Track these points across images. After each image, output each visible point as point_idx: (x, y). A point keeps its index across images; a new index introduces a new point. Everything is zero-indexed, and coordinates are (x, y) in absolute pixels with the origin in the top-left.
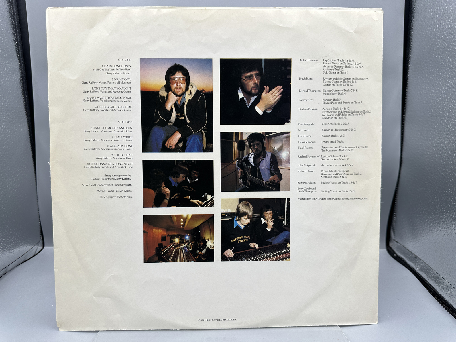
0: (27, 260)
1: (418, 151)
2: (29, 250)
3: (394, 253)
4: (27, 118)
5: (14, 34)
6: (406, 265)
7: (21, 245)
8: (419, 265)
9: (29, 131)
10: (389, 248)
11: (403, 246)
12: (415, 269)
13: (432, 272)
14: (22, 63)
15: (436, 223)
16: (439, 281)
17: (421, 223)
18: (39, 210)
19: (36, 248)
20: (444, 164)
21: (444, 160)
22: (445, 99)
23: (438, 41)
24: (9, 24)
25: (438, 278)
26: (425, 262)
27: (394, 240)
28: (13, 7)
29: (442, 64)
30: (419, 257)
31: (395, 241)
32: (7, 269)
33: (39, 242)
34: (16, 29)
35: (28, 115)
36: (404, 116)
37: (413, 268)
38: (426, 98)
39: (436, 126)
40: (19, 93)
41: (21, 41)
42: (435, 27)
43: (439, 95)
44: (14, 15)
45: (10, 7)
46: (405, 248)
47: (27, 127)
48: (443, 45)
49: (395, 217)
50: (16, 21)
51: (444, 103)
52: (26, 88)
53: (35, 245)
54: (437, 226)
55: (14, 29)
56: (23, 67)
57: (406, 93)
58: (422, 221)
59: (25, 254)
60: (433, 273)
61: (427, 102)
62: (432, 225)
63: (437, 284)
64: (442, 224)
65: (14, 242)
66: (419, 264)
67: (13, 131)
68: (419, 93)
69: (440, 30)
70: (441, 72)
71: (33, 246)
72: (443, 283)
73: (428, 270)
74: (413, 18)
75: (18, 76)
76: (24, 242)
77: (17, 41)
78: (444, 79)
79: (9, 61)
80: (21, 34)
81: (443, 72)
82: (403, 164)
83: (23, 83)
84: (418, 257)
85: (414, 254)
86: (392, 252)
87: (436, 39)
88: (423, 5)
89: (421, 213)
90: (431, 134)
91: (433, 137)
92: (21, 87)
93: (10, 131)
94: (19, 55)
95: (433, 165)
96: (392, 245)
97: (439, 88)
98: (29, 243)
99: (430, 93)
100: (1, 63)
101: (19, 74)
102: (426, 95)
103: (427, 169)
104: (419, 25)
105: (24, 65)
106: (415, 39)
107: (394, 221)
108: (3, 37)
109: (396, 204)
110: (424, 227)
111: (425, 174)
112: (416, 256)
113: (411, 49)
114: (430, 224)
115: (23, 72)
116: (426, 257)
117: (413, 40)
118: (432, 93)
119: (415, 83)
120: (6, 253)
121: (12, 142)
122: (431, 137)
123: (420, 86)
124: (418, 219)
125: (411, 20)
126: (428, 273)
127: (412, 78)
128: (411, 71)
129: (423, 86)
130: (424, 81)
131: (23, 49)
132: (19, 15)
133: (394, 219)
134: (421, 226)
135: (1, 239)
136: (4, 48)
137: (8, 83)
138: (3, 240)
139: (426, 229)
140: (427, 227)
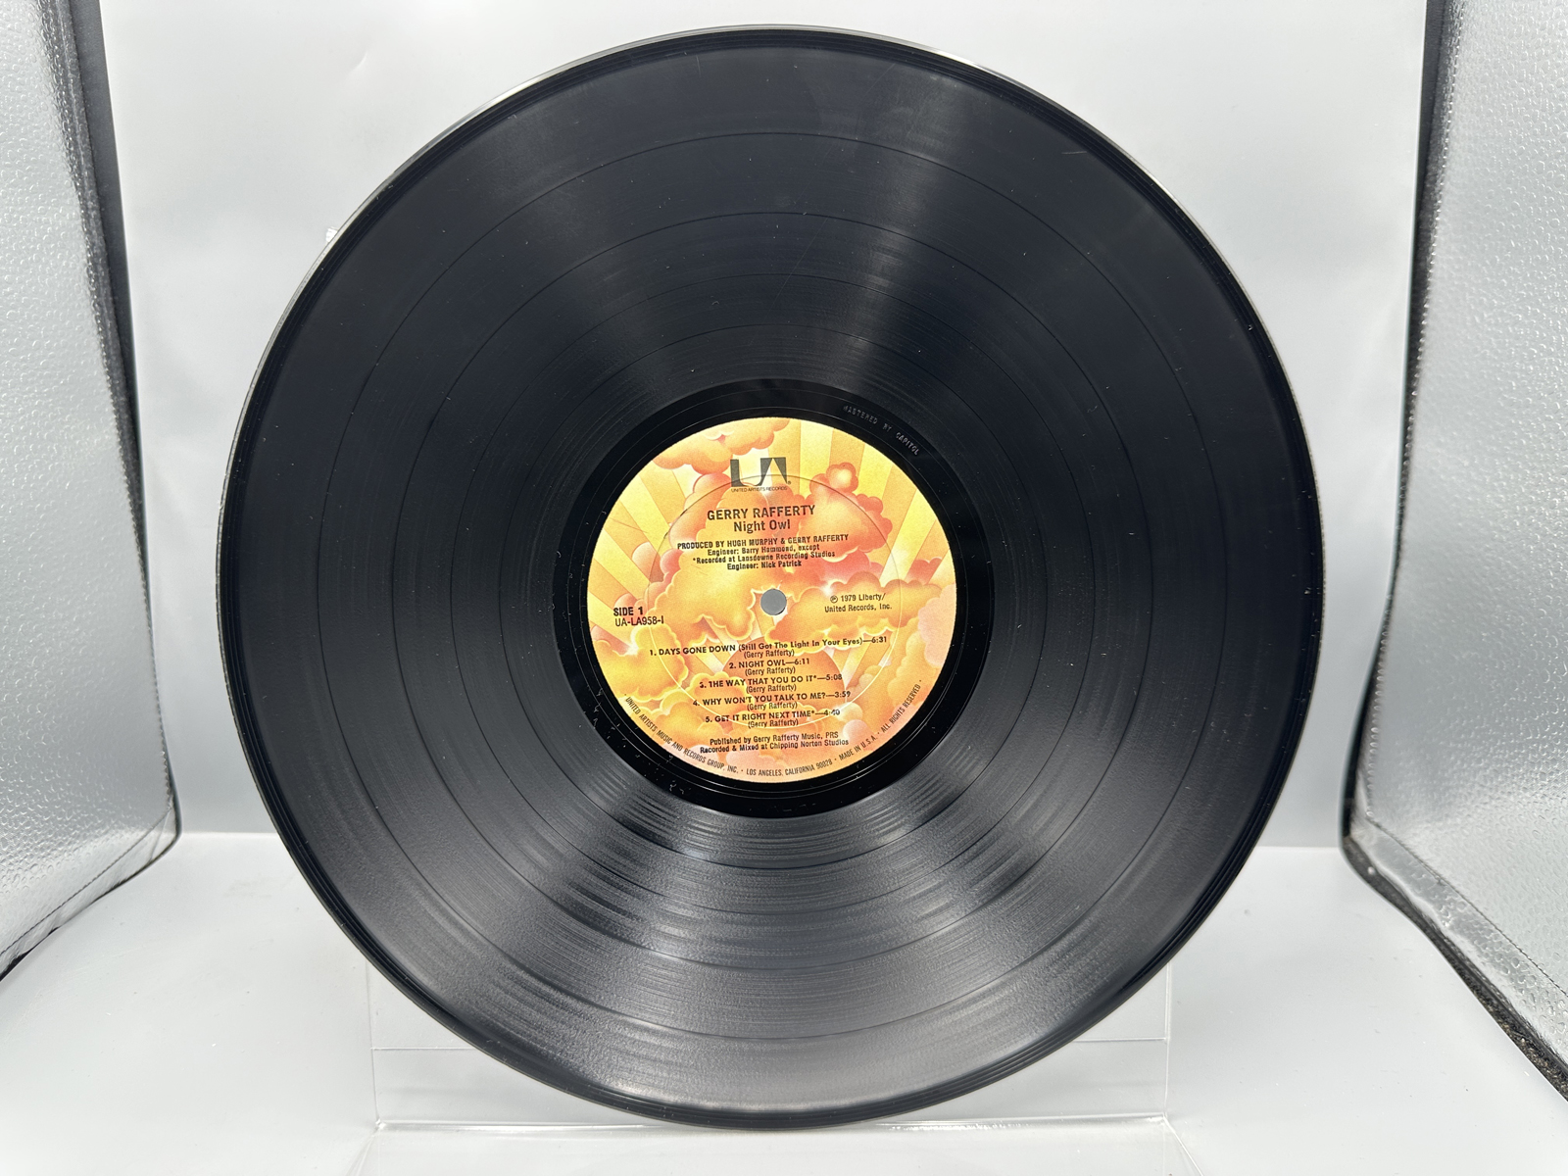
0: (124, 882)
1: (1460, 524)
2: (129, 847)
3: (1369, 863)
5: (61, 108)
6: (1406, 909)
7: (103, 831)
8: (1452, 910)
9: (120, 443)
10: (1350, 845)
11: (1399, 842)
12: (1436, 925)
13: (1496, 937)
14: (93, 209)
15: (1513, 775)
16: (1518, 970)
17: (1464, 770)
18: (160, 712)
19: (153, 841)
20: (1550, 577)
21: (1548, 564)
22: (1559, 348)
23: (1542, 142)
24: (42, 75)
25: (1517, 961)
26: (1473, 902)
27: (1369, 819)
28: (56, 15)
29: (1554, 225)
30: (1454, 883)
31: (1373, 823)
32: (58, 916)
33: (164, 817)
34: (67, 91)
35: (118, 388)
36: (1415, 397)
37: (1432, 921)
38: (1493, 340)
39: (1524, 442)
40: (86, 314)
41: (86, 130)
42: (1531, 92)
43: (1538, 333)
44: (59, 40)
45: (47, 15)
46: (1407, 849)
47: (115, 431)
48: (1557, 156)
49: (1373, 741)
50: (68, 62)
51: (1557, 364)
52: (106, 295)
53: (150, 830)
54: (1519, 786)
55: (61, 91)
56: (96, 223)
57: (1425, 314)
58: (1465, 766)
59: (116, 861)
60: (1501, 943)
61: (1496, 353)
62: (1501, 783)
63: (1512, 980)
64: (1534, 781)
65: (78, 826)
66: (1452, 907)
67: (66, 447)
68: (1468, 318)
69: (1550, 105)
70: (1550, 250)
71: (142, 833)
72: (1532, 980)
73: (1481, 929)
74: (1455, 50)
75: (80, 256)
76: (113, 822)
77: (74, 134)
78: (1559, 276)
79: (48, 205)
80: (85, 105)
81: (1558, 252)
82: (1404, 563)
83: (96, 279)
84: (1448, 883)
85: (1435, 872)
86: (1361, 860)
87: (1535, 134)
88: (1492, 10)
89: (1463, 736)
90: (1505, 466)
91: (1512, 478)
92: (92, 292)
93: (56, 447)
94: (82, 183)
95: (1510, 577)
96: (1362, 837)
97: (1541, 308)
98: (131, 824)
99: (1508, 324)
100: (21, 213)
101: (83, 248)
102: (1494, 329)
103: (1491, 590)
104: (1477, 79)
105: (99, 215)
106: (1460, 128)
107: (1372, 755)
108: (25, 122)
109: (1377, 697)
110: (1472, 787)
111: (1480, 604)
112: (1442, 881)
113: (1444, 162)
114: (1493, 776)
115: (96, 241)
116: (1478, 886)
117: (1454, 131)
118: (1516, 322)
119: (1456, 283)
120: (54, 863)
121: (65, 485)
122: (1507, 479)
123: (1472, 297)
124: (1452, 758)
125: (1450, 59)
126: (1482, 940)
127: (1445, 267)
128: (1442, 239)
129: (1484, 295)
130: (1488, 279)
131: (93, 161)
132: (77, 39)
133: (1372, 748)
134: (1462, 783)
135: (37, 819)
136: (28, 162)
137: (44, 284)
138: (43, 822)
139: (1479, 792)
140: (1482, 786)
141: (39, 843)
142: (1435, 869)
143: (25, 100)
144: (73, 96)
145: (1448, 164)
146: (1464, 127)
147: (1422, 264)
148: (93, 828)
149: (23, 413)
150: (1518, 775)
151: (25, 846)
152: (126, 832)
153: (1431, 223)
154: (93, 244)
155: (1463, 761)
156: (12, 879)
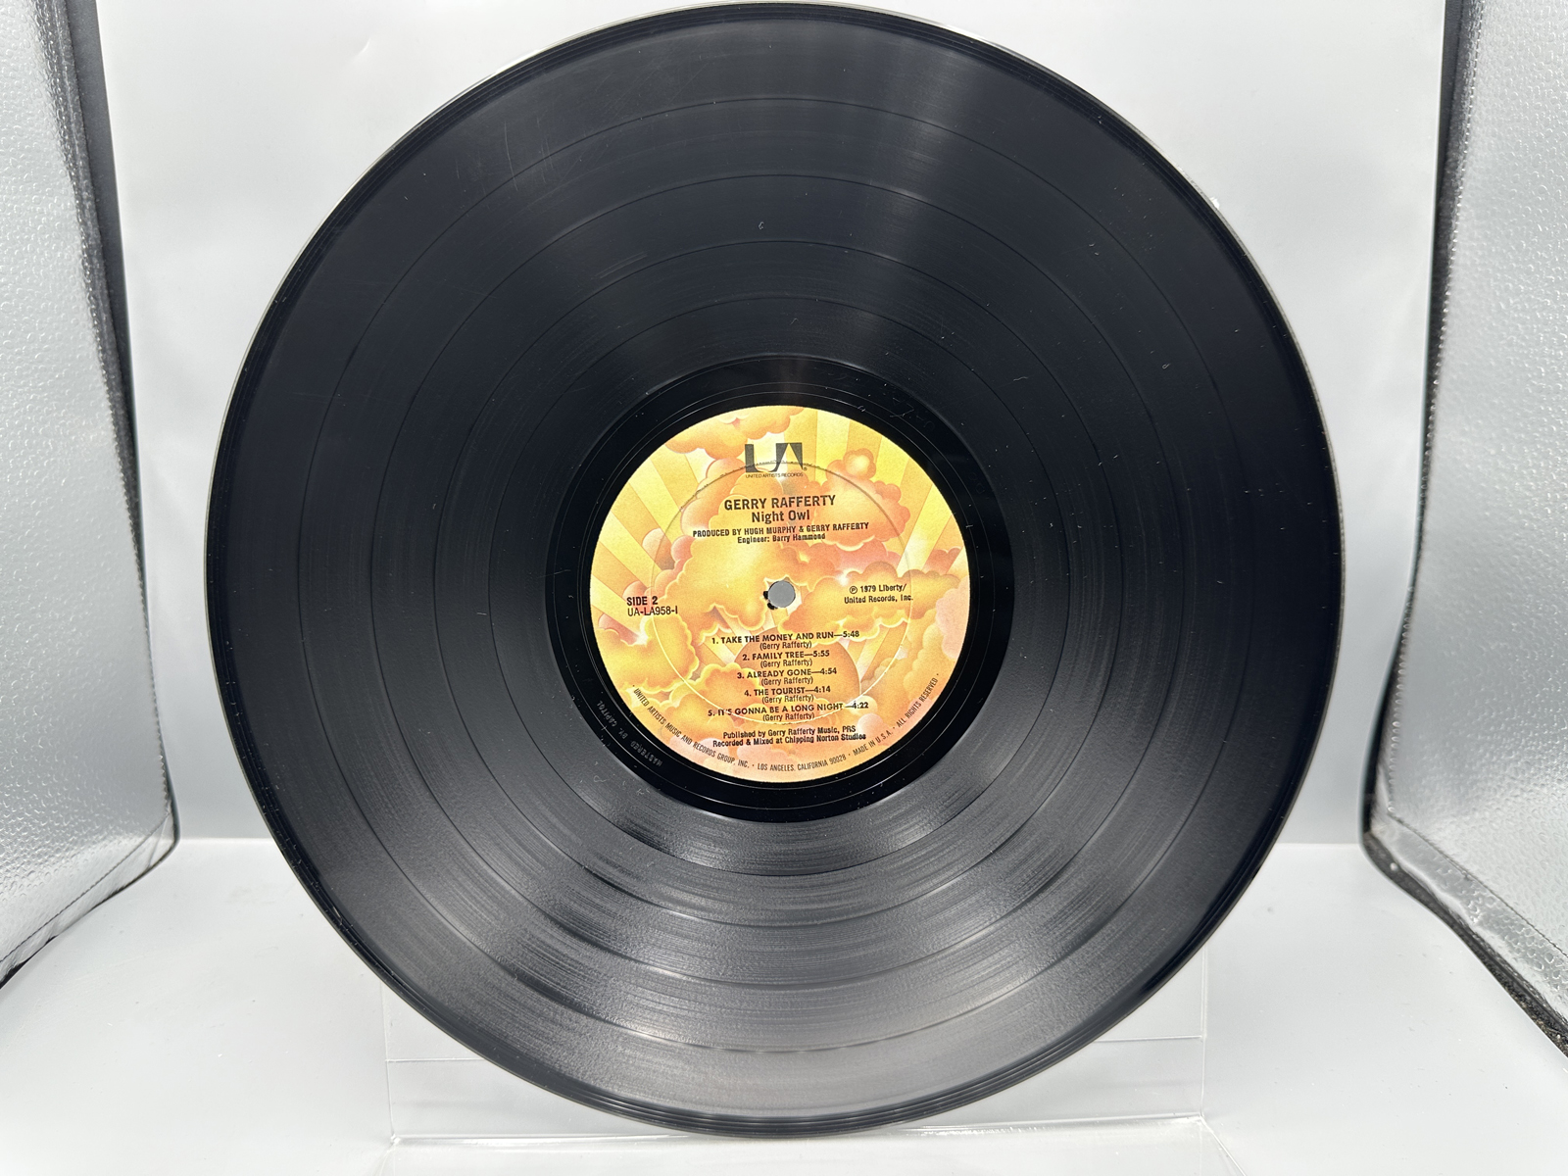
0: (122, 889)
1: (1487, 513)
2: (127, 853)
3: (1391, 859)
4: (108, 396)
5: (54, 95)
6: (1431, 905)
7: (101, 837)
8: (1480, 905)
9: (116, 439)
10: (1371, 842)
11: (1423, 838)
12: (1464, 921)
13: (1528, 932)
14: (88, 199)
15: (1547, 767)
16: (1553, 965)
17: (1493, 763)
18: (157, 716)
19: (151, 847)
24: (36, 61)
25: (1551, 957)
26: (1502, 897)
27: (1390, 815)
30: (1481, 878)
31: (1394, 818)
32: (56, 925)
33: (162, 823)
34: (61, 78)
35: (114, 383)
36: (1437, 386)
37: (1460, 917)
38: (1520, 326)
39: (1555, 429)
40: (81, 307)
41: (81, 119)
42: (1560, 74)
44: (53, 26)
46: (1431, 844)
47: (111, 427)
49: (1395, 735)
50: (63, 48)
52: (101, 287)
53: (149, 836)
54: (1553, 778)
55: (55, 78)
56: (91, 214)
57: (1446, 302)
58: (1495, 758)
59: (114, 868)
60: (1533, 938)
61: (1524, 339)
62: (1533, 775)
63: (1546, 975)
65: (76, 832)
66: (1480, 902)
67: (61, 443)
68: (1494, 305)
71: (140, 840)
73: (1512, 924)
74: (1476, 34)
75: (75, 247)
76: (111, 828)
77: (69, 123)
79: (43, 194)
80: (79, 94)
82: (1426, 554)
83: (92, 270)
84: (1476, 878)
85: (1461, 867)
86: (1383, 856)
87: (1563, 116)
89: (1492, 728)
90: (1535, 454)
91: (1542, 465)
92: (87, 284)
93: (52, 442)
94: (77, 173)
95: (1542, 565)
96: (1383, 832)
98: (130, 830)
99: (1535, 309)
100: (15, 202)
101: (78, 239)
102: (1521, 315)
103: (1521, 579)
104: (1500, 62)
105: (94, 206)
106: (1483, 113)
107: (1393, 749)
108: (19, 108)
109: (1398, 690)
110: (1502, 780)
111: (1510, 594)
112: (1469, 876)
113: (1466, 148)
114: (1525, 768)
115: (92, 233)
116: (1508, 881)
117: (1476, 115)
118: (1545, 307)
119: (1480, 269)
120: (51, 870)
121: (60, 481)
122: (1537, 467)
123: (1497, 283)
124: (1481, 751)
125: (1471, 44)
126: (1513, 935)
127: (1467, 253)
128: (1465, 226)
129: (1509, 281)
130: (1514, 265)
131: (88, 151)
132: (72, 27)
133: (1393, 742)
134: (1490, 776)
135: (34, 825)
136: (22, 150)
137: (39, 275)
138: (40, 828)
139: (1509, 785)
140: (1513, 778)
141: (36, 850)
142: (1462, 864)
143: (19, 87)
144: (67, 83)
145: (1470, 149)
146: (1487, 112)
147: (1443, 252)
148: (92, 834)
149: (18, 407)
150: (1552, 767)
151: (22, 852)
152: (124, 838)
153: (1452, 210)
154: (88, 235)
155: (1492, 753)
156: (9, 887)
